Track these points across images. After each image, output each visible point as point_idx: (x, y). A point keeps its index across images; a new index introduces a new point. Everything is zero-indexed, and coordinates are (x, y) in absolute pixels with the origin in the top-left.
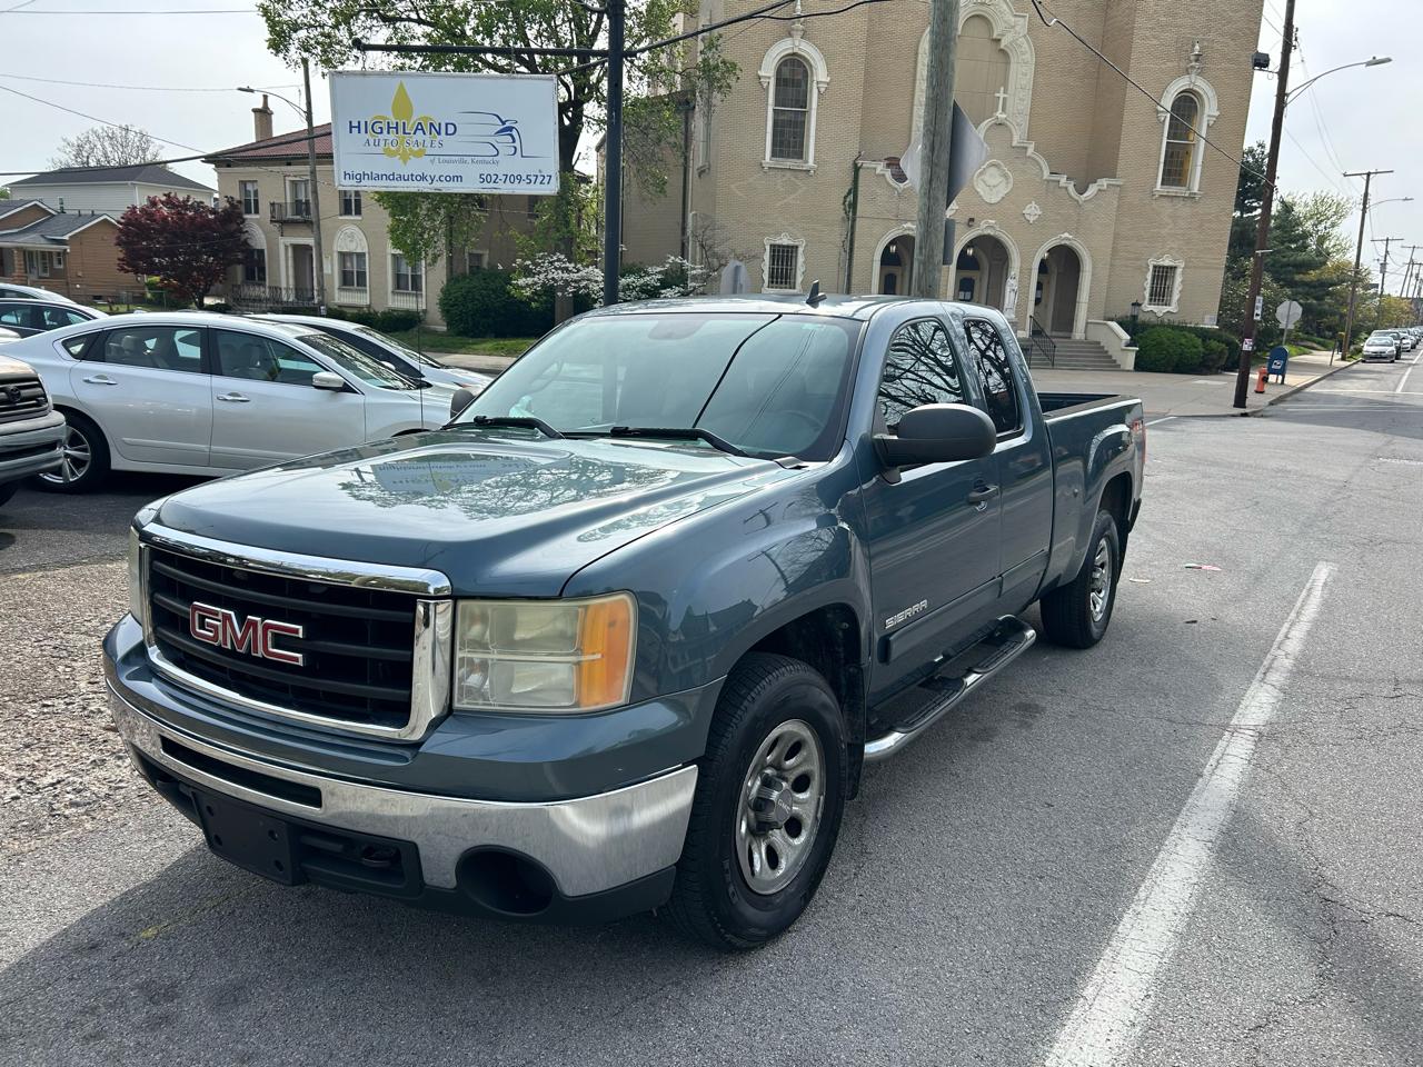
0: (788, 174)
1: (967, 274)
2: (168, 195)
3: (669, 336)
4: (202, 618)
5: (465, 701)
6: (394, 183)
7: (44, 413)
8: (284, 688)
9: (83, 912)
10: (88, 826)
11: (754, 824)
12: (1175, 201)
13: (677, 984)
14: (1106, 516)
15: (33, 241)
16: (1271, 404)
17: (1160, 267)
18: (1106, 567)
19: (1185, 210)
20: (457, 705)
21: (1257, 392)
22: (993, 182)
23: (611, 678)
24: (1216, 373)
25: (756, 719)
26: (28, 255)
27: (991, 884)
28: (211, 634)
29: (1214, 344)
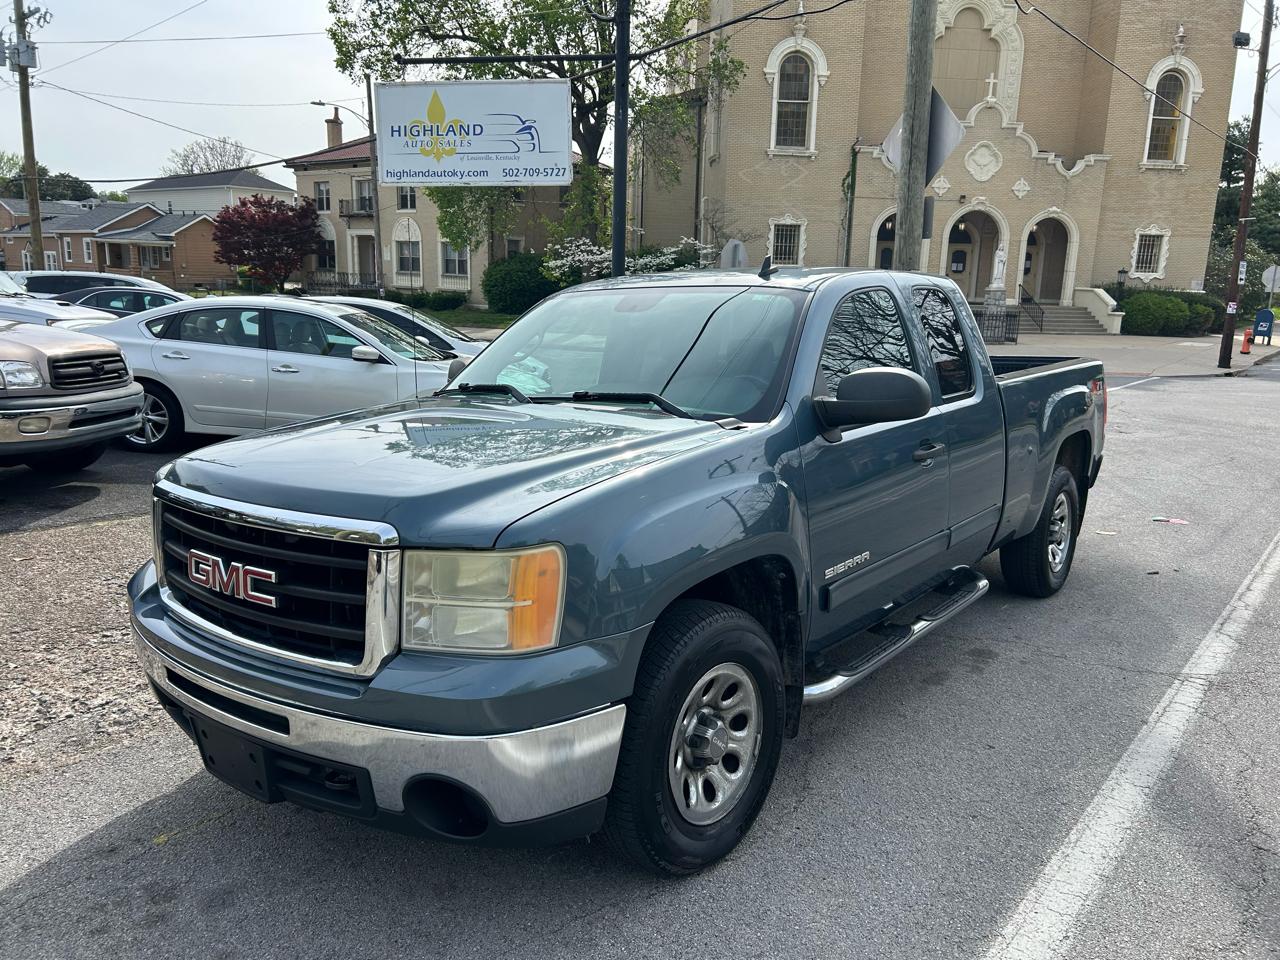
0: (791, 160)
1: (960, 247)
2: (255, 196)
3: (633, 309)
4: (197, 563)
5: (413, 642)
6: (429, 179)
7: (124, 384)
8: (262, 626)
9: (109, 818)
10: (126, 742)
11: (690, 759)
12: (1162, 174)
13: (614, 906)
14: (1063, 471)
15: (146, 238)
16: (1256, 364)
17: (1146, 236)
18: (1066, 520)
19: (1171, 182)
20: (405, 645)
21: (1242, 353)
22: (983, 161)
23: (541, 624)
24: (1203, 335)
25: (687, 663)
26: (141, 250)
27: (924, 822)
28: (204, 578)
29: (1200, 308)
